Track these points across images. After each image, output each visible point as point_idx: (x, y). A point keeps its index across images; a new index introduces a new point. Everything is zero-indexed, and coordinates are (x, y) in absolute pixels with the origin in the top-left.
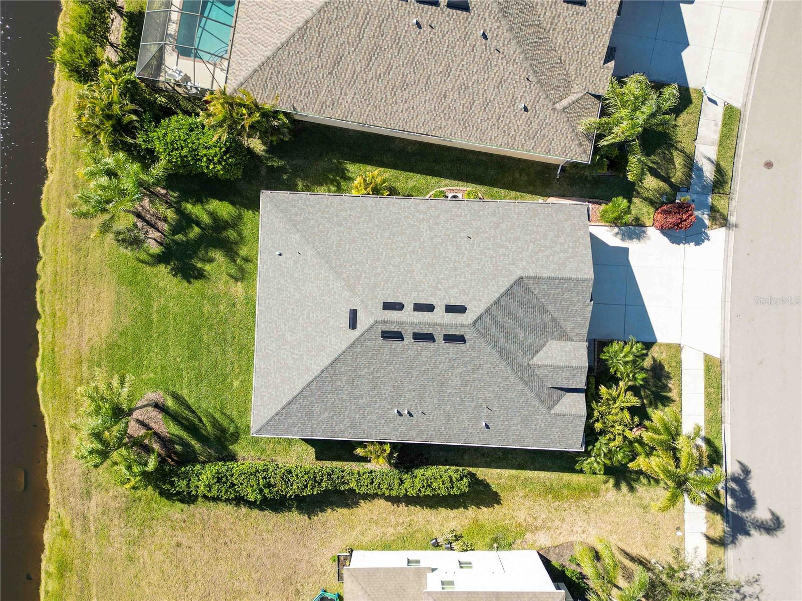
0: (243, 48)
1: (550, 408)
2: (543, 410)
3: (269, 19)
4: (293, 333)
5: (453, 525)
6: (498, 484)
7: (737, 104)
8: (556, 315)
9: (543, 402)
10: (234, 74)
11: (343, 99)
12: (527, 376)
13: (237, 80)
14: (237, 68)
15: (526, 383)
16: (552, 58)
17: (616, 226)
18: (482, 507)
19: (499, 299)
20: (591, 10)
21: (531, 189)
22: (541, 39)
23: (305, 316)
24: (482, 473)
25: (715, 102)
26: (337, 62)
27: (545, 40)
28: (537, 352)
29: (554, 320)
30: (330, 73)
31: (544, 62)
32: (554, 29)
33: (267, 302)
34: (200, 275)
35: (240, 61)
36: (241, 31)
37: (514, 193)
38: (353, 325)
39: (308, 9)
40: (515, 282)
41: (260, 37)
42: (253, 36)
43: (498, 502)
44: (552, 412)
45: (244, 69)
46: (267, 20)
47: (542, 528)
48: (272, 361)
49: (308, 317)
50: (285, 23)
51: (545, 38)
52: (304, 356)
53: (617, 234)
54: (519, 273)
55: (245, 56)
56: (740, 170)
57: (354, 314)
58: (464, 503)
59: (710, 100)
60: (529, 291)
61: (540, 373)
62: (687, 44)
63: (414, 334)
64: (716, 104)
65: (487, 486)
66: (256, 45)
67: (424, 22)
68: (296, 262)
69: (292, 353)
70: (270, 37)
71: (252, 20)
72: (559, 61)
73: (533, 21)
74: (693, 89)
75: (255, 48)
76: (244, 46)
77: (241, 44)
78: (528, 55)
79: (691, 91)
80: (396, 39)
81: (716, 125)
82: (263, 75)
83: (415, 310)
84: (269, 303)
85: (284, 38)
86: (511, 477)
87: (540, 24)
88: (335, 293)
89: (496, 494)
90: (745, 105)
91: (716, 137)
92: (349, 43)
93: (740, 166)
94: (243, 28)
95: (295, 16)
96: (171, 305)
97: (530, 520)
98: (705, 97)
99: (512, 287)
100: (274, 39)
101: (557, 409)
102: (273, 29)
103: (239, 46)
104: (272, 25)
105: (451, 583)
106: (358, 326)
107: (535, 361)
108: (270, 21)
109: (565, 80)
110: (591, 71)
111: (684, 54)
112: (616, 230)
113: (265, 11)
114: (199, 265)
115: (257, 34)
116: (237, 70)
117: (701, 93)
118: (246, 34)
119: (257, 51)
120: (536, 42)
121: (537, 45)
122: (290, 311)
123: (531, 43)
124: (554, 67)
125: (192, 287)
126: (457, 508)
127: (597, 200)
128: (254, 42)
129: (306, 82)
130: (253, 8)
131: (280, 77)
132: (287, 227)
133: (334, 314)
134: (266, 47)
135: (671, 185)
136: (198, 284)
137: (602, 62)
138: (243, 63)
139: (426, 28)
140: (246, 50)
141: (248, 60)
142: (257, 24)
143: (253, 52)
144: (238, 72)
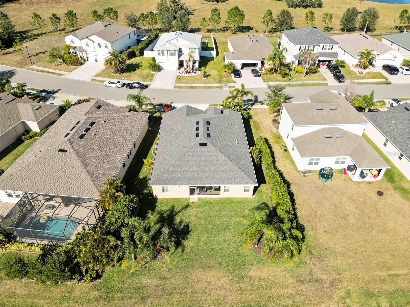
4: (211, 168)
11: (114, 161)
14: (90, 193)
23: (203, 163)
26: (100, 158)
30: (103, 161)
35: (88, 192)
38: (206, 145)
39: (76, 161)
41: (80, 182)
42: (78, 186)
45: (92, 189)
46: (73, 180)
49: (204, 162)
50: (78, 171)
52: (220, 163)
57: (201, 145)
66: (82, 185)
67: (94, 133)
68: (181, 168)
69: (219, 168)
70: (82, 177)
71: (70, 187)
76: (81, 190)
77: (79, 192)
82: (97, 182)
85: (84, 171)
88: (193, 152)
92: (94, 153)
95: (77, 167)
102: (79, 176)
103: (80, 193)
104: (77, 177)
106: (206, 143)
108: (74, 178)
113: (68, 181)
115: (78, 184)
118: (75, 190)
129: (104, 169)
130: (64, 188)
131: (100, 177)
132: (166, 173)
133: (202, 152)
134: (86, 179)
138: (89, 190)
139: (96, 133)
140: (83, 190)
141: (88, 188)
142: (73, 185)
143: (85, 186)
144: (93, 192)
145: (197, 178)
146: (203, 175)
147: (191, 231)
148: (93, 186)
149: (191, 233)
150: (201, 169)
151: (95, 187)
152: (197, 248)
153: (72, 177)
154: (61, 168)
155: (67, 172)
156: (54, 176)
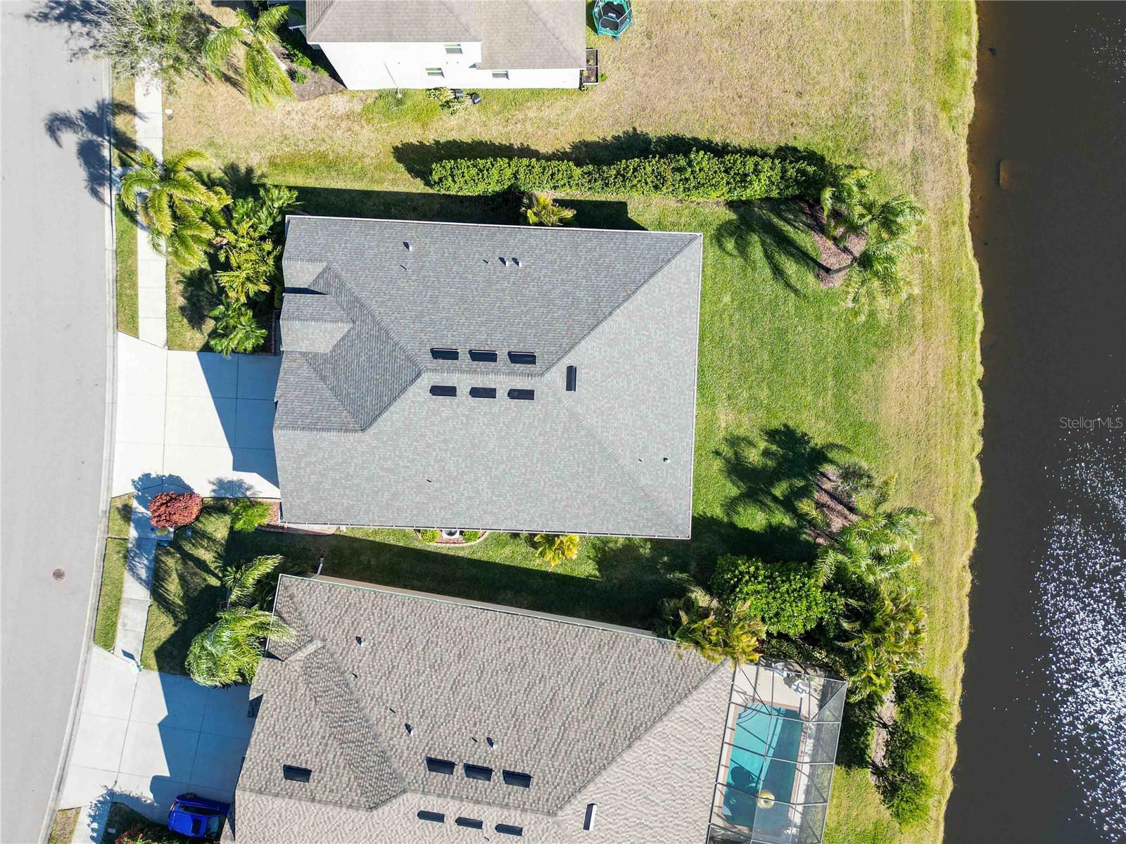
0: (712, 717)
1: (328, 268)
2: (335, 266)
3: (678, 751)
4: (648, 362)
5: (453, 121)
6: (396, 172)
7: (98, 651)
8: (321, 385)
9: (337, 276)
10: (723, 685)
11: (587, 653)
12: (355, 309)
13: (720, 676)
14: (720, 691)
15: (357, 299)
16: (327, 704)
17: (249, 498)
18: (417, 143)
19: (390, 404)
20: (278, 760)
21: (355, 545)
22: (340, 726)
23: (633, 382)
24: (416, 186)
25: (126, 654)
26: (594, 698)
27: (334, 724)
28: (343, 339)
29: (323, 378)
30: (602, 684)
31: (336, 697)
32: (323, 738)
33: (682, 401)
34: (772, 435)
35: (716, 700)
36: (714, 738)
37: (378, 539)
38: (571, 372)
39: (627, 762)
40: (370, 425)
41: (689, 730)
42: (699, 730)
43: (396, 149)
44: (325, 264)
45: (710, 690)
46: (680, 751)
47: (341, 118)
48: (676, 326)
49: (629, 383)
50: (658, 746)
51: (334, 727)
52: (633, 333)
53: (247, 489)
54: (367, 436)
55: (710, 706)
56: (95, 568)
57: (571, 385)
58: (438, 148)
59: (131, 657)
60: (354, 414)
61: (340, 313)
62: (162, 726)
63: (495, 360)
64: (123, 651)
65: (410, 170)
66: (696, 720)
67: (484, 745)
68: (645, 448)
69: (649, 337)
70: (676, 729)
71: (700, 751)
72: (318, 699)
73: (349, 747)
74: (153, 669)
75: (696, 715)
76: (711, 719)
77: (715, 721)
78: (356, 705)
79: (156, 667)
80: (518, 726)
81: (124, 625)
82: (686, 683)
83: (494, 390)
84: (680, 399)
85: (659, 727)
86: (380, 182)
87: (340, 744)
88: (595, 412)
89: (399, 160)
90: (89, 649)
91: (125, 610)
92: (578, 721)
93: (94, 574)
94: (711, 741)
95: (644, 753)
96: (809, 398)
97: (356, 127)
98: (138, 658)
99: (375, 419)
100: (672, 726)
101: (319, 268)
102: (673, 738)
103: (717, 719)
104: (673, 743)
105: (449, 51)
106: (565, 370)
107: (346, 327)
108: (677, 749)
109: (310, 676)
110: (278, 688)
111: (165, 713)
112: (248, 493)
113: (684, 762)
114: (774, 448)
115: (694, 733)
116: (720, 689)
117: (144, 665)
118: (708, 734)
119: (694, 712)
120: (346, 721)
121: (344, 719)
122: (653, 389)
123: (351, 720)
124: (324, 692)
125: (783, 419)
126: (449, 142)
127: (272, 530)
128: (697, 723)
129: (633, 673)
130: (698, 765)
131: (666, 679)
132: (656, 494)
133: (596, 385)
134: (681, 717)
135: (180, 549)
136: (776, 424)
137: (264, 698)
138: (711, 698)
139: (482, 738)
140: (708, 714)
141: (706, 701)
142: (694, 745)
143: (699, 711)
144: (718, 686)
145: (674, 404)
146: (668, 386)
147: (786, 426)
148: (703, 690)
149: (791, 424)
150: (649, 391)
151: (705, 683)
152: (830, 411)
153: (672, 756)
154: (644, 797)
155: (659, 775)
156: (666, 809)
